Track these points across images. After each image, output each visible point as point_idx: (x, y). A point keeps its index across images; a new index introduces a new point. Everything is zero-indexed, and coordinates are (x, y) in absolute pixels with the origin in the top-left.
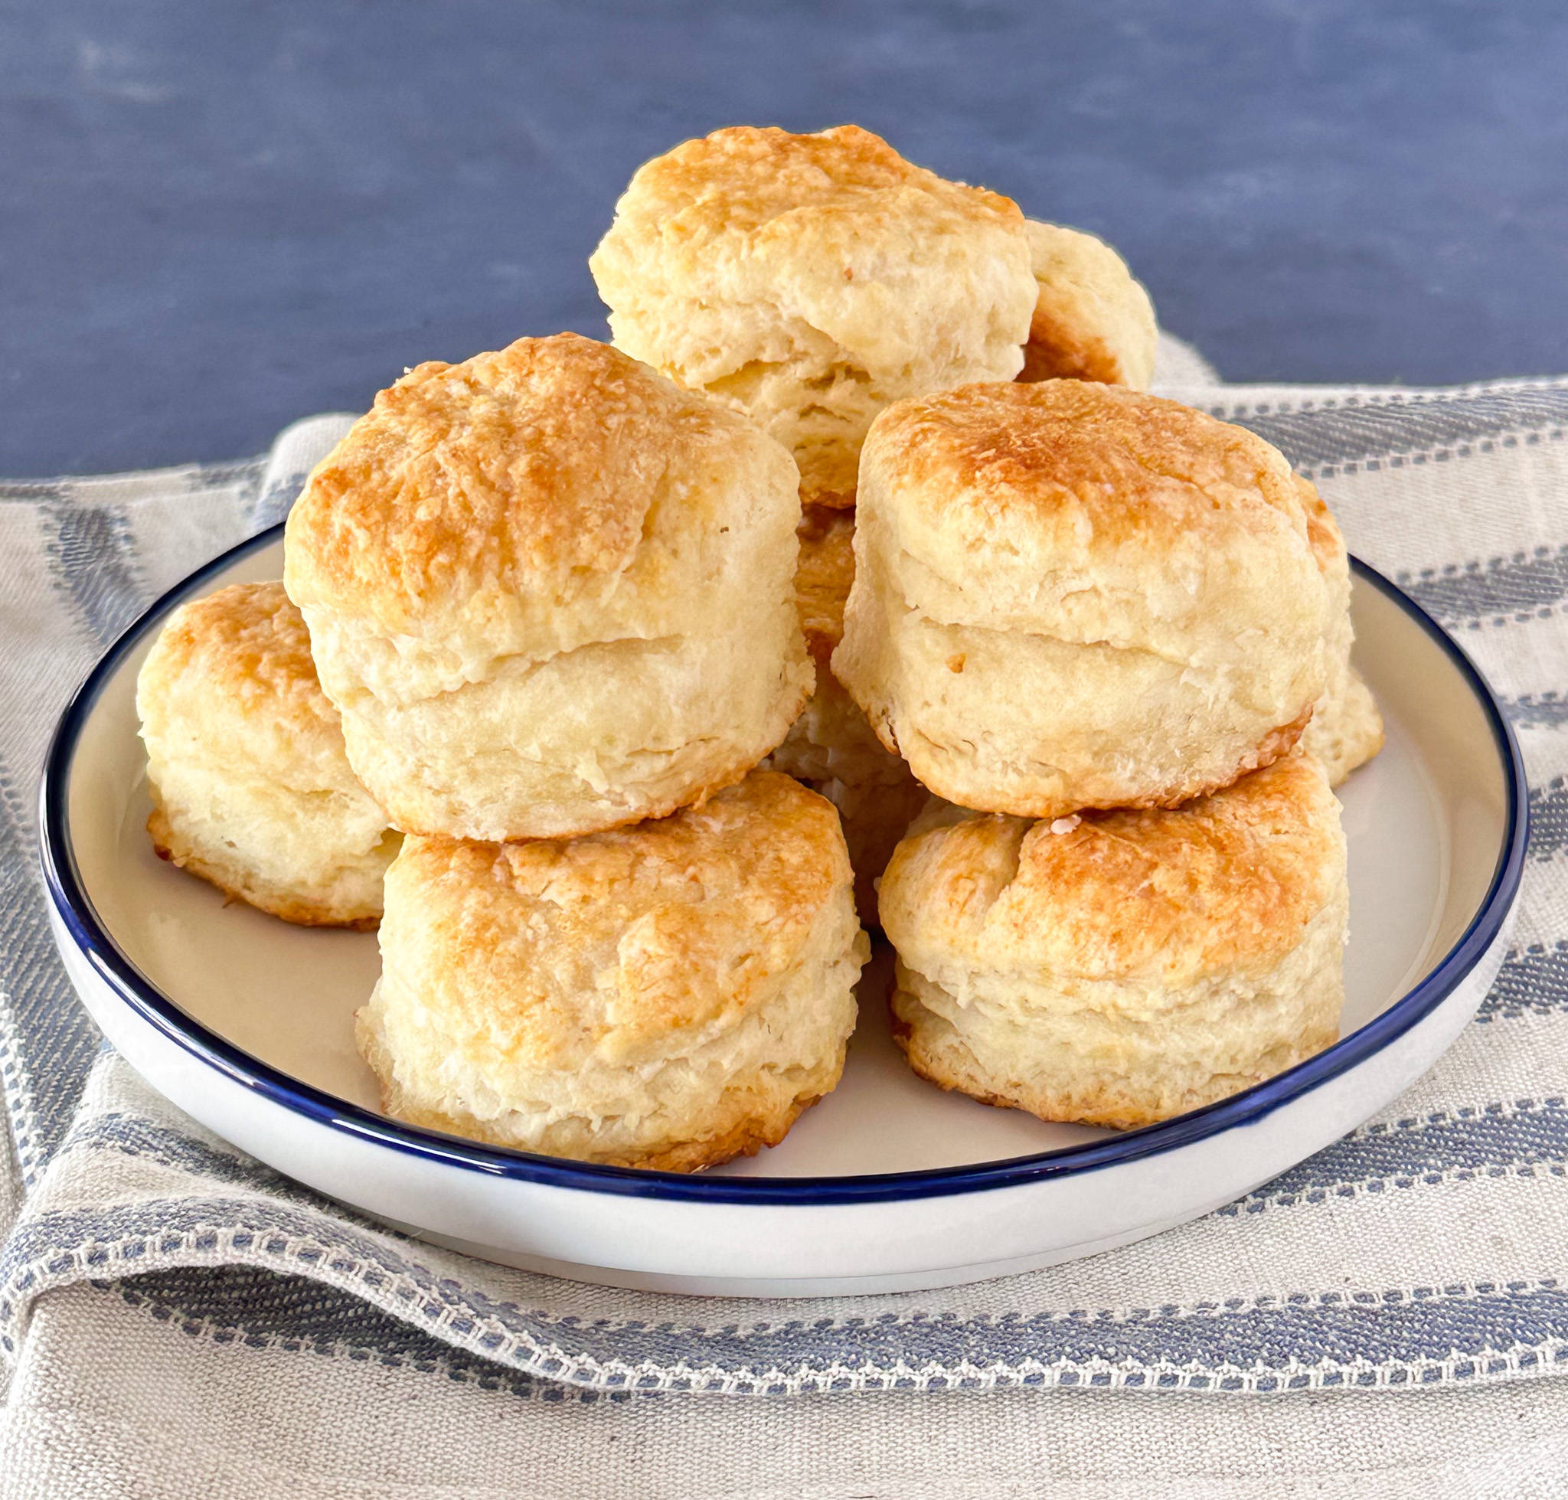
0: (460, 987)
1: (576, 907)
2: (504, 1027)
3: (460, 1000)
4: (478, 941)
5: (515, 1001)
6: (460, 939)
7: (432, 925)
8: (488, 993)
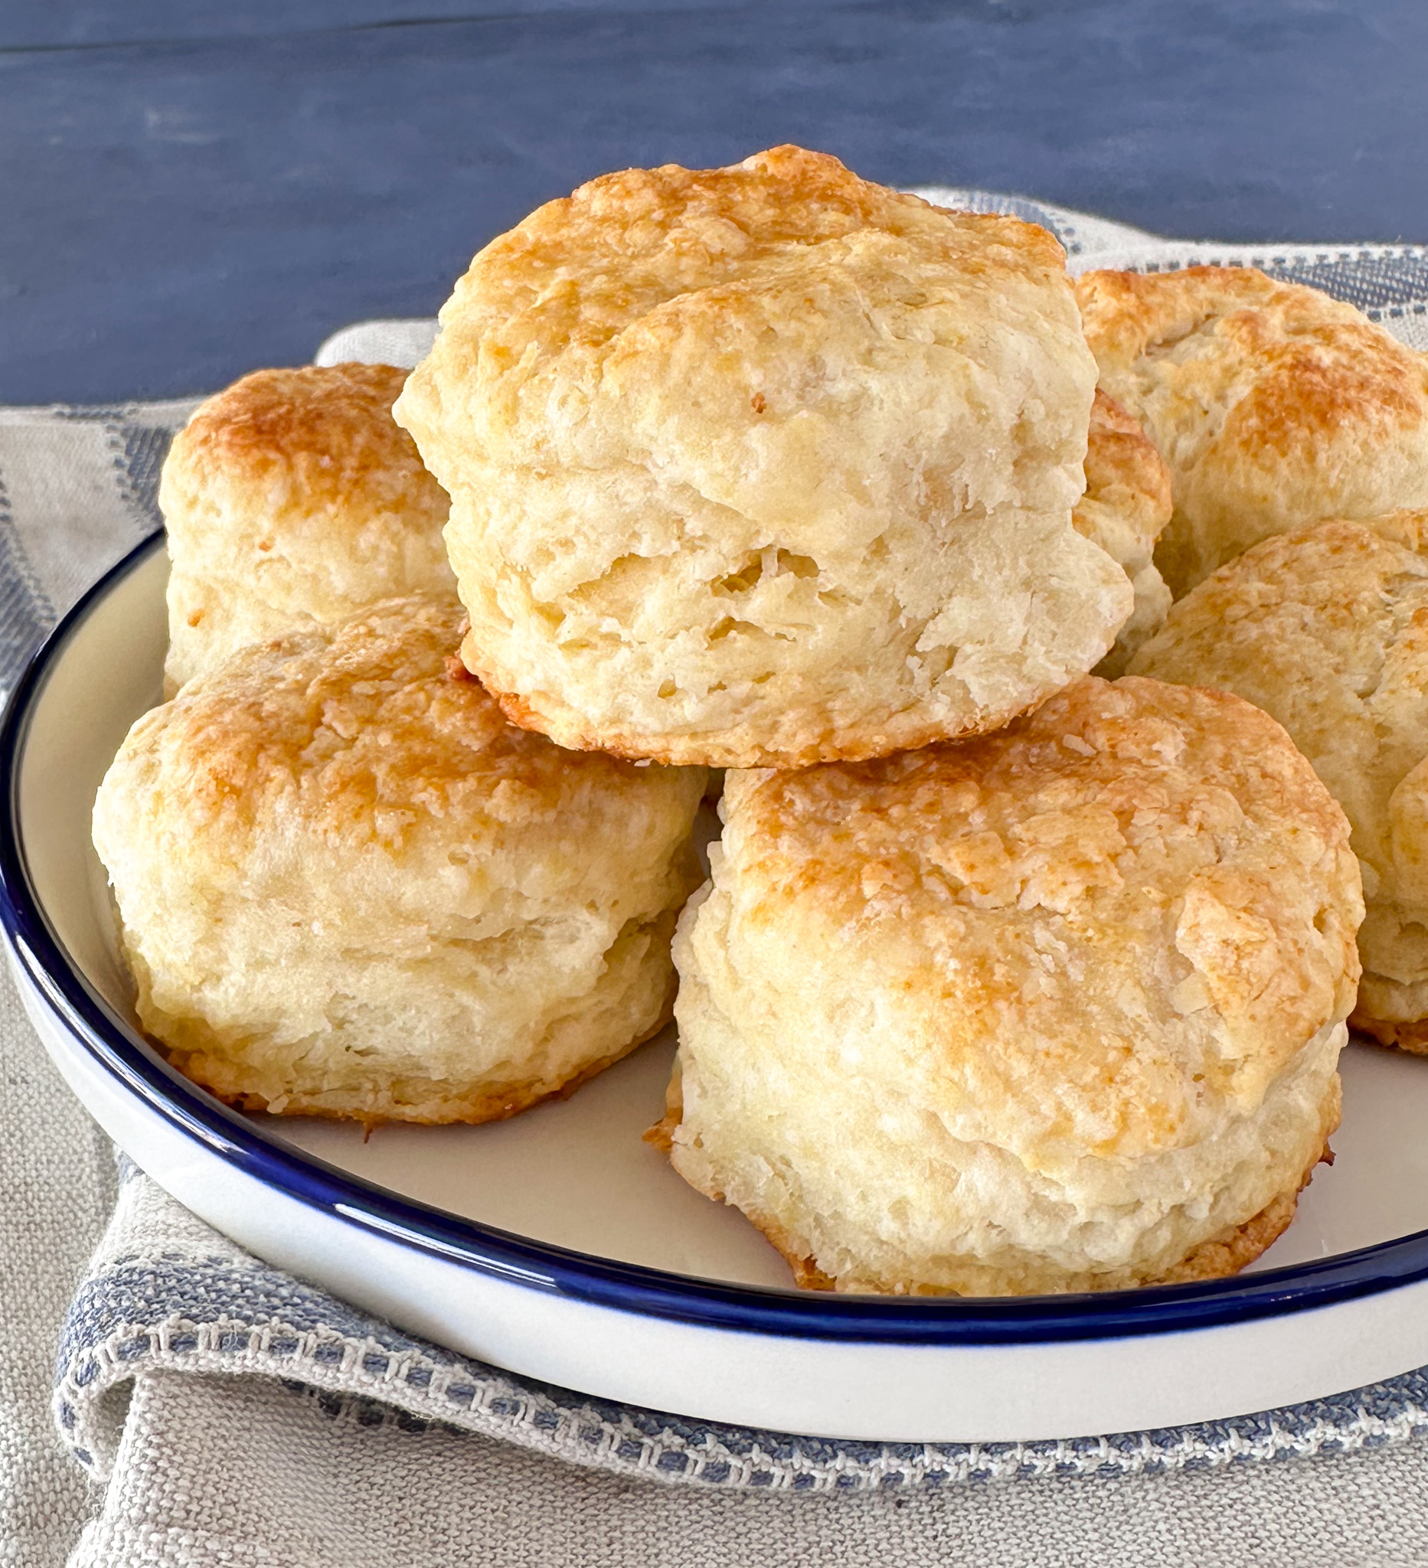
0: (1001, 1067)
1: (1087, 905)
2: (1095, 1108)
3: (1009, 1085)
4: (991, 992)
5: (1094, 1064)
6: (958, 993)
7: (892, 986)
8: (1049, 1064)
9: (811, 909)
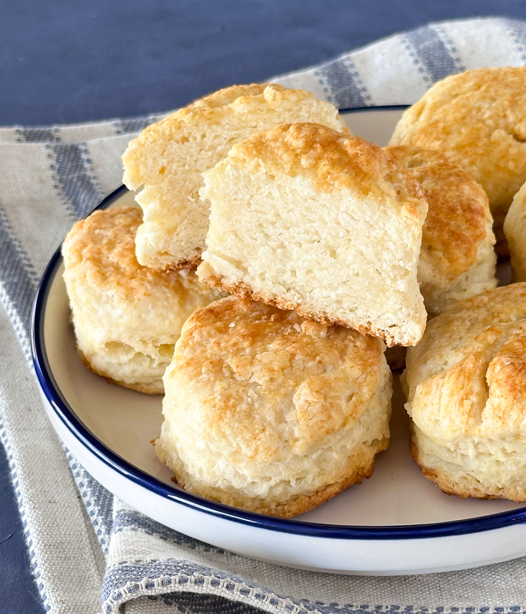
0: (223, 430)
1: (269, 384)
2: (248, 446)
3: (224, 436)
4: (226, 407)
5: (251, 433)
6: (217, 407)
7: (201, 402)
8: (237, 431)
9: (185, 374)
